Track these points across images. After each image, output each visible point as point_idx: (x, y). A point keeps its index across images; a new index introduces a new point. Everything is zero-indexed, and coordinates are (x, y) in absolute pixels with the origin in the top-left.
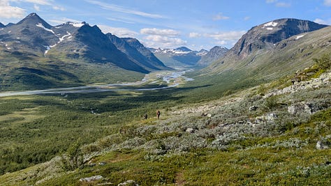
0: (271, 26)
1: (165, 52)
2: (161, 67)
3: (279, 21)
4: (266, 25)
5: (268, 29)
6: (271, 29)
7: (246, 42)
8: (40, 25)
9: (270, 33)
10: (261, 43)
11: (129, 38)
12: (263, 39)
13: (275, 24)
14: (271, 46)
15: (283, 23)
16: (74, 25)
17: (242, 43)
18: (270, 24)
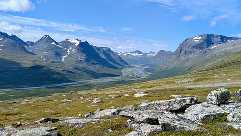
0: (197, 39)
1: (125, 55)
2: (127, 66)
3: (202, 36)
4: (194, 38)
5: (196, 41)
6: (198, 41)
7: (182, 49)
8: (53, 43)
9: (197, 43)
10: (192, 50)
11: (104, 48)
12: (193, 47)
13: (200, 38)
14: (198, 51)
15: (205, 37)
16: (71, 41)
17: (180, 49)
18: (196, 38)
